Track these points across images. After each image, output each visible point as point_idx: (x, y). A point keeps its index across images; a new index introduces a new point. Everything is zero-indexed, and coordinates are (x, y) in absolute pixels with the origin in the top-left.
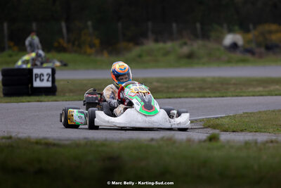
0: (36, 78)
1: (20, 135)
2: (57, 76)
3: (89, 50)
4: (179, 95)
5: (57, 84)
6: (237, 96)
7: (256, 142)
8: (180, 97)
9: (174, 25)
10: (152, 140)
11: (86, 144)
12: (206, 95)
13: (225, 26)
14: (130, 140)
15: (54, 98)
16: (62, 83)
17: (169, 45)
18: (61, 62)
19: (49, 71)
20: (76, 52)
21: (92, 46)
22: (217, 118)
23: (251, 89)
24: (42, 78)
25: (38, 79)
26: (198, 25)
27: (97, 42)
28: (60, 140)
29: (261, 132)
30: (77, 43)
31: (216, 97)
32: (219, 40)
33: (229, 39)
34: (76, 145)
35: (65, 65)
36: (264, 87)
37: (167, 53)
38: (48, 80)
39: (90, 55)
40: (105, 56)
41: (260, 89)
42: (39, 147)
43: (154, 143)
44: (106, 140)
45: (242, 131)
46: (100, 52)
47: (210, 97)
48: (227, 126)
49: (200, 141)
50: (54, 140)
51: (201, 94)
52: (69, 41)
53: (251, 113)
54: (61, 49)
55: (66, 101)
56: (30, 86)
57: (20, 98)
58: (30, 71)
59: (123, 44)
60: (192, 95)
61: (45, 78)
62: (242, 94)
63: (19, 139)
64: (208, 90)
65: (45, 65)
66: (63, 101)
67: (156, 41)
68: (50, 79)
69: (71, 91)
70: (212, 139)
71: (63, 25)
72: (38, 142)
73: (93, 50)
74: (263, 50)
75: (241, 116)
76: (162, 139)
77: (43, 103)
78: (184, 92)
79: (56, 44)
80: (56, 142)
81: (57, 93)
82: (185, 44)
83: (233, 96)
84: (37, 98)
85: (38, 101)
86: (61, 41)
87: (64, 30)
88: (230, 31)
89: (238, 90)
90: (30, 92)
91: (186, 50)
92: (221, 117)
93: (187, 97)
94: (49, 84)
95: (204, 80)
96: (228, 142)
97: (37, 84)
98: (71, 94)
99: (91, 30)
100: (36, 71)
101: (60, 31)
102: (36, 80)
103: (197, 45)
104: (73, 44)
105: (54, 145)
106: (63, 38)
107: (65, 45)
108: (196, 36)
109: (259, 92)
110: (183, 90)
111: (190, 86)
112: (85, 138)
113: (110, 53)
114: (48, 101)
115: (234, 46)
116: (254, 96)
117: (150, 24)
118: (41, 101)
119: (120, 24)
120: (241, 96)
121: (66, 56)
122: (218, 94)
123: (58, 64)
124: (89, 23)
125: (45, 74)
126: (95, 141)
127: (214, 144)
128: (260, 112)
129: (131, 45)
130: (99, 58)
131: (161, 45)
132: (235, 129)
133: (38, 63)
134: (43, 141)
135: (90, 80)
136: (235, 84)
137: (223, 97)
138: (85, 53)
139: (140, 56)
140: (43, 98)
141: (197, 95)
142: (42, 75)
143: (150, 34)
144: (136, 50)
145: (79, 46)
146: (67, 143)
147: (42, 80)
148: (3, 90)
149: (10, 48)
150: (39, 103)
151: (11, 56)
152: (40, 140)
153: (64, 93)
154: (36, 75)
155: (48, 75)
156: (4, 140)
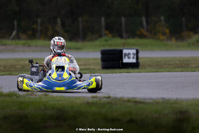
0: (125, 56)
1: (116, 96)
2: (140, 55)
3: (162, 37)
5: (139, 61)
11: (163, 102)
15: (138, 70)
16: (143, 60)
19: (134, 51)
20: (153, 38)
21: (164, 34)
24: (129, 56)
25: (126, 57)
27: (167, 31)
28: (144, 99)
30: (153, 32)
38: (133, 58)
39: (162, 40)
40: (173, 42)
42: (130, 104)
44: (177, 99)
46: (169, 38)
50: (141, 99)
52: (148, 30)
54: (142, 36)
55: (147, 72)
56: (121, 61)
57: (114, 70)
58: (121, 51)
59: (186, 33)
61: (132, 56)
63: (116, 98)
66: (144, 72)
68: (135, 57)
69: (149, 66)
71: (144, 19)
72: (129, 101)
73: (164, 37)
79: (138, 33)
80: (142, 101)
81: (140, 67)
84: (126, 70)
85: (127, 72)
86: (142, 30)
87: (145, 23)
90: (121, 66)
94: (134, 61)
97: (126, 60)
98: (150, 68)
99: (163, 23)
100: (125, 51)
101: (142, 23)
104: (151, 33)
106: (143, 28)
107: (145, 33)
112: (163, 98)
113: (177, 39)
114: (134, 72)
119: (184, 19)
121: (146, 41)
124: (162, 18)
125: (131, 54)
126: (169, 100)
130: (169, 43)
134: (133, 100)
135: (163, 58)
138: (159, 39)
139: (198, 42)
140: (130, 70)
142: (129, 54)
145: (155, 34)
146: (150, 101)
147: (129, 58)
148: (102, 64)
149: (106, 35)
150: (128, 74)
151: (106, 41)
152: (131, 99)
153: (144, 67)
154: (125, 54)
155: (133, 54)
156: (105, 99)
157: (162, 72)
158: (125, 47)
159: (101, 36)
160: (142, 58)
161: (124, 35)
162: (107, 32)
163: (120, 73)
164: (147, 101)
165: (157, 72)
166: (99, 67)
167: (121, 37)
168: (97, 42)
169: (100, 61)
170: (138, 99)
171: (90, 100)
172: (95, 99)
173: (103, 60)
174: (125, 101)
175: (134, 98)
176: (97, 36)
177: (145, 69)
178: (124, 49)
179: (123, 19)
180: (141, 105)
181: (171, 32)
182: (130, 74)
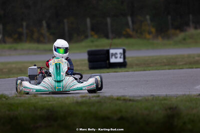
0: (112, 56)
2: (127, 55)
3: (148, 36)
5: (126, 60)
11: (153, 99)
15: (125, 69)
16: (130, 59)
19: (121, 51)
21: (150, 33)
24: (116, 56)
25: (113, 57)
27: (153, 30)
28: (134, 97)
30: (139, 31)
38: (120, 58)
39: (149, 39)
40: (160, 40)
42: (119, 102)
44: (167, 95)
46: (156, 37)
50: (130, 97)
52: (133, 30)
54: (128, 36)
55: (134, 71)
56: (108, 62)
57: (102, 70)
58: (108, 51)
59: (171, 31)
61: (119, 56)
63: (105, 97)
66: (132, 71)
67: (196, 28)
68: (122, 56)
69: (137, 65)
71: (129, 19)
72: (118, 99)
73: (151, 36)
77: (118, 73)
79: (124, 33)
80: (132, 98)
81: (127, 66)
84: (114, 70)
86: (128, 30)
87: (130, 23)
90: (108, 66)
94: (121, 60)
97: (113, 60)
99: (149, 22)
100: (112, 51)
101: (127, 24)
102: (112, 58)
104: (137, 32)
105: (130, 100)
106: (129, 28)
107: (131, 33)
112: (152, 95)
113: (163, 38)
114: (122, 72)
117: (191, 16)
119: (169, 17)
121: (131, 41)
124: (148, 17)
125: (118, 53)
126: (159, 97)
129: (178, 32)
130: (155, 41)
134: (122, 98)
138: (145, 38)
139: (184, 39)
140: (118, 69)
142: (116, 54)
143: (191, 23)
144: (181, 35)
145: (141, 33)
146: (139, 98)
147: (116, 58)
148: (89, 65)
149: (92, 36)
150: (115, 73)
151: (92, 41)
152: (120, 97)
153: (132, 66)
154: (112, 54)
155: (120, 53)
156: (94, 98)
157: (149, 70)
158: (112, 47)
159: (86, 37)
160: (129, 57)
161: (110, 35)
162: (93, 33)
163: (108, 72)
164: (137, 98)
165: (144, 70)
166: (86, 67)
167: (107, 37)
168: (83, 44)
169: (87, 62)
170: (127, 97)
171: (80, 100)
172: (84, 99)
173: (90, 60)
174: (115, 99)
175: (123, 96)
176: (83, 37)
177: (132, 68)
178: (110, 49)
179: (109, 20)
180: (131, 103)
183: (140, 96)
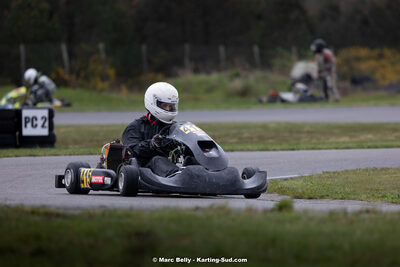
0: (26, 123)
2: (57, 121)
3: (100, 85)
4: (231, 147)
5: (55, 131)
6: (313, 149)
7: (345, 212)
8: (232, 151)
9: (222, 49)
10: (197, 208)
11: (103, 215)
12: (269, 147)
13: (294, 50)
14: (166, 208)
15: (53, 151)
16: (62, 130)
17: (214, 77)
18: (62, 100)
19: (45, 113)
20: (81, 86)
21: (104, 78)
22: (286, 179)
23: (332, 139)
24: (35, 122)
25: (29, 125)
26: (256, 49)
27: (111, 72)
28: (66, 208)
29: (349, 199)
30: (82, 74)
31: (283, 150)
32: (286, 70)
33: (299, 69)
34: (89, 215)
35: (67, 105)
36: (351, 137)
37: (211, 89)
38: (43, 126)
39: (101, 91)
40: (124, 94)
41: (346, 139)
42: (36, 218)
43: (199, 213)
44: (131, 209)
45: (322, 197)
46: (116, 87)
47: (274, 150)
48: (300, 191)
49: (266, 211)
50: (58, 208)
51: (261, 147)
52: (71, 71)
53: (334, 173)
55: (70, 155)
56: (17, 134)
57: (5, 151)
58: (19, 113)
60: (250, 147)
61: (40, 122)
62: (320, 146)
63: (8, 207)
64: (271, 141)
65: (40, 105)
66: (65, 155)
67: (196, 71)
68: (47, 124)
69: (76, 142)
70: (283, 207)
71: (64, 47)
72: (34, 212)
73: (106, 85)
74: (347, 84)
75: (320, 177)
76: (211, 207)
78: (237, 143)
80: (61, 211)
81: (56, 145)
82: (237, 75)
83: (307, 149)
84: (28, 151)
85: (30, 155)
86: (61, 71)
87: (65, 56)
88: (302, 57)
89: (314, 141)
90: (18, 143)
91: (238, 84)
92: (291, 178)
93: (242, 150)
94: (45, 132)
95: (265, 127)
96: (306, 212)
97: (28, 131)
98: (77, 146)
99: (103, 55)
100: (26, 113)
101: (59, 57)
102: (26, 126)
103: (254, 78)
104: (78, 75)
105: (58, 215)
106: (63, 67)
107: (67, 77)
108: (253, 65)
109: (344, 143)
110: (235, 140)
111: (246, 135)
112: (102, 207)
113: (131, 88)
114: (45, 155)
115: (307, 79)
116: (337, 148)
117: (187, 47)
118: (34, 156)
119: (144, 48)
120: (320, 149)
121: (68, 93)
122: (285, 146)
123: (57, 103)
124: (101, 46)
125: (39, 118)
126: (115, 210)
127: (285, 215)
128: (347, 171)
130: (114, 95)
131: (202, 77)
132: (312, 196)
133: (30, 103)
134: (41, 210)
135: (102, 126)
136: (308, 132)
137: (293, 150)
138: (94, 88)
140: (37, 151)
141: (256, 147)
142: (35, 118)
143: (187, 61)
145: (87, 78)
146: (77, 212)
147: (34, 126)
150: (32, 158)
152: (38, 208)
153: (66, 145)
154: (26, 118)
155: (43, 118)
160: (61, 127)
163: (17, 156)
164: (71, 212)
165: (92, 154)
170: (53, 209)
174: (27, 213)
175: (44, 206)
177: (67, 148)
178: (24, 108)
179: (22, 49)
180: (59, 221)
181: (119, 75)
182: (37, 158)
183: (78, 208)
